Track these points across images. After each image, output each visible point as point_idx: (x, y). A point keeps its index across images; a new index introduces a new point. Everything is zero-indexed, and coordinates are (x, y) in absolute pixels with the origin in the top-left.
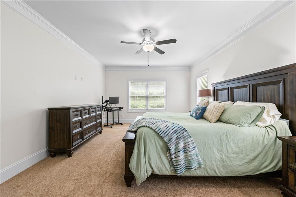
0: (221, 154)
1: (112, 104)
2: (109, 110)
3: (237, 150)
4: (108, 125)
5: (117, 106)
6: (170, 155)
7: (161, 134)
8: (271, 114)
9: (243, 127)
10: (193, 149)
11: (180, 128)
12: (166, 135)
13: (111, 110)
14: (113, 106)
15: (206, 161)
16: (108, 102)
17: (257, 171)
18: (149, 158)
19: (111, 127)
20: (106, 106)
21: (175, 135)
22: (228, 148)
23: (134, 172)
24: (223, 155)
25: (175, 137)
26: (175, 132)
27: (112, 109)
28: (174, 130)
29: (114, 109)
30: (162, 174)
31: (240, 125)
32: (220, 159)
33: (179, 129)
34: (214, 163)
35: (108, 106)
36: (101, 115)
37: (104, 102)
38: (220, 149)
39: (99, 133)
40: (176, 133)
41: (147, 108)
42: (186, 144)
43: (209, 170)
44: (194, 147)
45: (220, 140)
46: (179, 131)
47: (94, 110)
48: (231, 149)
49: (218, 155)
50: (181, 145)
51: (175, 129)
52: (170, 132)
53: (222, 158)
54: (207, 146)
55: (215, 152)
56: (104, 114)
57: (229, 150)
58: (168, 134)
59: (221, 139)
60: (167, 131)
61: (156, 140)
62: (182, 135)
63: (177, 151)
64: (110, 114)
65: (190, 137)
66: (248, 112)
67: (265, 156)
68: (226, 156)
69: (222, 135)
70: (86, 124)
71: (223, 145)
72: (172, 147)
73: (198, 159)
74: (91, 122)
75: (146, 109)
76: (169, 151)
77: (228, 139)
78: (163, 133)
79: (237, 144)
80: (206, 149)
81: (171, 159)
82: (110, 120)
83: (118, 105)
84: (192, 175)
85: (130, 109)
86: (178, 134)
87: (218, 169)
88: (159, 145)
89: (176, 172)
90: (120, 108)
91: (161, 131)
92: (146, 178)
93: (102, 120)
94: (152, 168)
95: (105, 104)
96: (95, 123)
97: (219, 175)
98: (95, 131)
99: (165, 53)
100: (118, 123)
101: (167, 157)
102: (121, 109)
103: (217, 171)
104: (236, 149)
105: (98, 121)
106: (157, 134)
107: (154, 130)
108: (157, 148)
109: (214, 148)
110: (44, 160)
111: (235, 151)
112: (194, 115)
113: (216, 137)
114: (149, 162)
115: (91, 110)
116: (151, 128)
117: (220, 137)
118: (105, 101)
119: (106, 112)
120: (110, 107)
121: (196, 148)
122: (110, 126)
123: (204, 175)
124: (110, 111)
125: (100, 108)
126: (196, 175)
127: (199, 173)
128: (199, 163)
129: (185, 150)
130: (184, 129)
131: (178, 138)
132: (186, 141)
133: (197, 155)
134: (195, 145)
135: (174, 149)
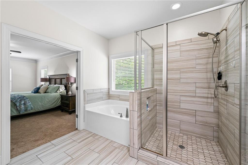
0: (42, 103)
3: (48, 101)
6: (17, 107)
8: (62, 88)
15: (35, 106)
17: (55, 106)
21: (19, 99)
26: (19, 98)
31: (51, 93)
34: (38, 107)
43: (36, 109)
49: (40, 104)
50: (23, 102)
53: (42, 105)
54: (35, 101)
57: (45, 101)
65: (27, 99)
66: (55, 88)
67: (58, 101)
68: (44, 104)
71: (43, 100)
76: (16, 106)
77: (45, 98)
79: (48, 99)
81: (17, 109)
84: (28, 113)
87: (40, 108)
89: (20, 113)
97: (41, 110)
101: (14, 108)
109: (39, 102)
112: (33, 91)
123: (34, 112)
126: (30, 112)
127: (31, 111)
128: (32, 108)
129: (25, 104)
130: (24, 97)
131: (21, 100)
132: (25, 101)
133: (30, 105)
134: (30, 101)
135: (18, 104)
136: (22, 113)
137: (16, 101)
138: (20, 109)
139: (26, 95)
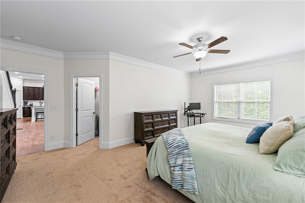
0: (225, 193)
5: (200, 113)
6: (170, 167)
7: (167, 145)
9: (282, 172)
10: (188, 170)
11: (184, 144)
12: (170, 147)
14: (195, 111)
15: (204, 191)
18: (157, 162)
22: (236, 190)
24: (227, 195)
25: (176, 152)
28: (177, 144)
29: (195, 115)
30: (165, 180)
32: (222, 198)
33: (182, 145)
36: (176, 120)
37: (186, 108)
38: (225, 186)
40: (178, 148)
41: (239, 117)
42: (184, 162)
44: (191, 169)
45: (226, 174)
46: (181, 147)
47: (166, 115)
48: (242, 195)
49: (221, 192)
50: (180, 161)
51: (179, 144)
52: (173, 145)
53: (224, 199)
54: (207, 174)
55: (217, 186)
57: (238, 194)
58: (172, 146)
59: (228, 174)
60: (171, 144)
61: (164, 149)
62: (183, 151)
63: (175, 165)
65: (189, 156)
68: (231, 199)
69: (231, 169)
70: (158, 125)
71: (230, 183)
72: (171, 160)
73: (193, 183)
74: (164, 124)
75: (237, 118)
76: (169, 162)
77: (239, 178)
78: (168, 145)
79: (254, 192)
80: (205, 177)
84: (188, 197)
85: (215, 116)
86: (179, 149)
90: (202, 114)
91: (167, 142)
93: (177, 123)
94: (158, 171)
96: (168, 125)
99: (230, 50)
102: (204, 116)
104: (250, 199)
105: (171, 125)
110: (132, 144)
111: (247, 200)
113: (222, 169)
114: (156, 166)
117: (228, 171)
121: (193, 170)
124: (192, 117)
125: (175, 114)
127: (195, 199)
128: (194, 188)
129: (182, 167)
130: (187, 147)
131: (178, 153)
132: (185, 159)
133: (193, 178)
134: (192, 166)
135: (173, 162)
137: (171, 152)
138: (174, 175)
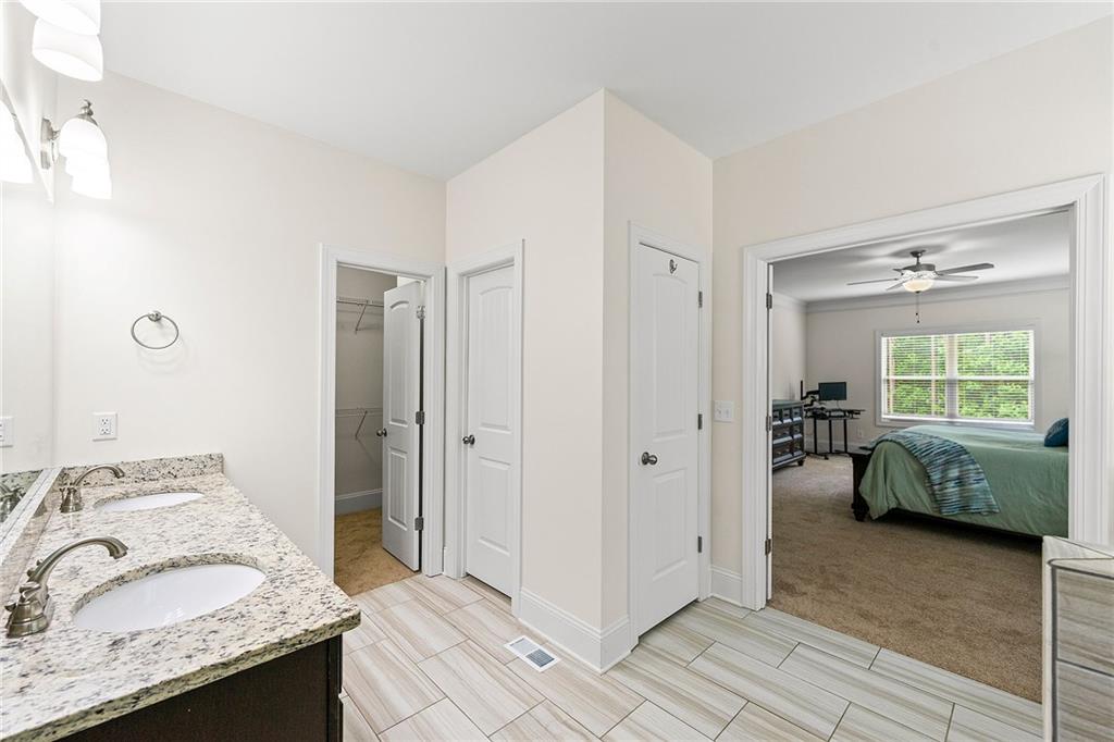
0: (1046, 500)
1: (828, 402)
2: (817, 415)
4: (816, 453)
5: (842, 408)
6: (932, 485)
7: (916, 453)
10: (976, 482)
11: (956, 448)
12: (925, 456)
13: (823, 417)
14: (830, 405)
15: (1008, 506)
16: (817, 397)
18: (892, 485)
19: (827, 459)
20: (812, 404)
21: (942, 456)
23: (866, 498)
25: (941, 461)
26: (944, 452)
27: (828, 414)
28: (941, 450)
29: (833, 414)
30: (915, 510)
32: (1041, 507)
33: (954, 448)
34: (1027, 512)
35: (816, 404)
36: (801, 424)
37: (804, 395)
38: (1045, 492)
39: (796, 463)
40: (946, 455)
41: (951, 418)
42: (965, 473)
43: (1013, 522)
44: (979, 480)
45: (1046, 477)
46: (952, 452)
47: (787, 412)
49: (1036, 499)
50: (954, 473)
51: (944, 449)
52: (932, 452)
53: (1046, 507)
54: (1012, 482)
55: (1030, 494)
56: (808, 424)
58: (929, 454)
60: (927, 450)
61: (906, 461)
62: (958, 458)
63: (944, 480)
64: (823, 425)
65: (975, 463)
68: (1058, 505)
71: (1054, 485)
72: (933, 474)
73: (986, 499)
74: (784, 435)
75: (946, 419)
76: (930, 480)
78: (920, 452)
80: (1009, 487)
81: (933, 494)
82: (823, 443)
83: (843, 405)
84: (975, 522)
85: (883, 416)
87: (1035, 523)
88: (912, 469)
89: (940, 511)
90: (851, 412)
91: (916, 448)
92: (886, 510)
93: (803, 434)
94: (897, 498)
95: (808, 401)
96: (790, 438)
98: (790, 455)
100: (846, 452)
101: (925, 487)
102: (855, 416)
103: (1033, 526)
105: (796, 437)
106: (909, 452)
107: (903, 447)
108: (908, 473)
109: (1029, 488)
113: (1037, 472)
114: (892, 490)
115: (784, 412)
116: (899, 444)
118: (808, 393)
119: (812, 420)
120: (822, 409)
121: (986, 481)
122: (821, 455)
124: (823, 419)
125: (798, 409)
126: (984, 524)
127: (990, 522)
128: (990, 506)
129: (960, 481)
130: (963, 451)
131: (947, 462)
132: (965, 468)
133: (985, 492)
134: (982, 476)
135: (936, 477)
136: (946, 513)
137: (931, 463)
138: (945, 494)
139: (970, 447)
